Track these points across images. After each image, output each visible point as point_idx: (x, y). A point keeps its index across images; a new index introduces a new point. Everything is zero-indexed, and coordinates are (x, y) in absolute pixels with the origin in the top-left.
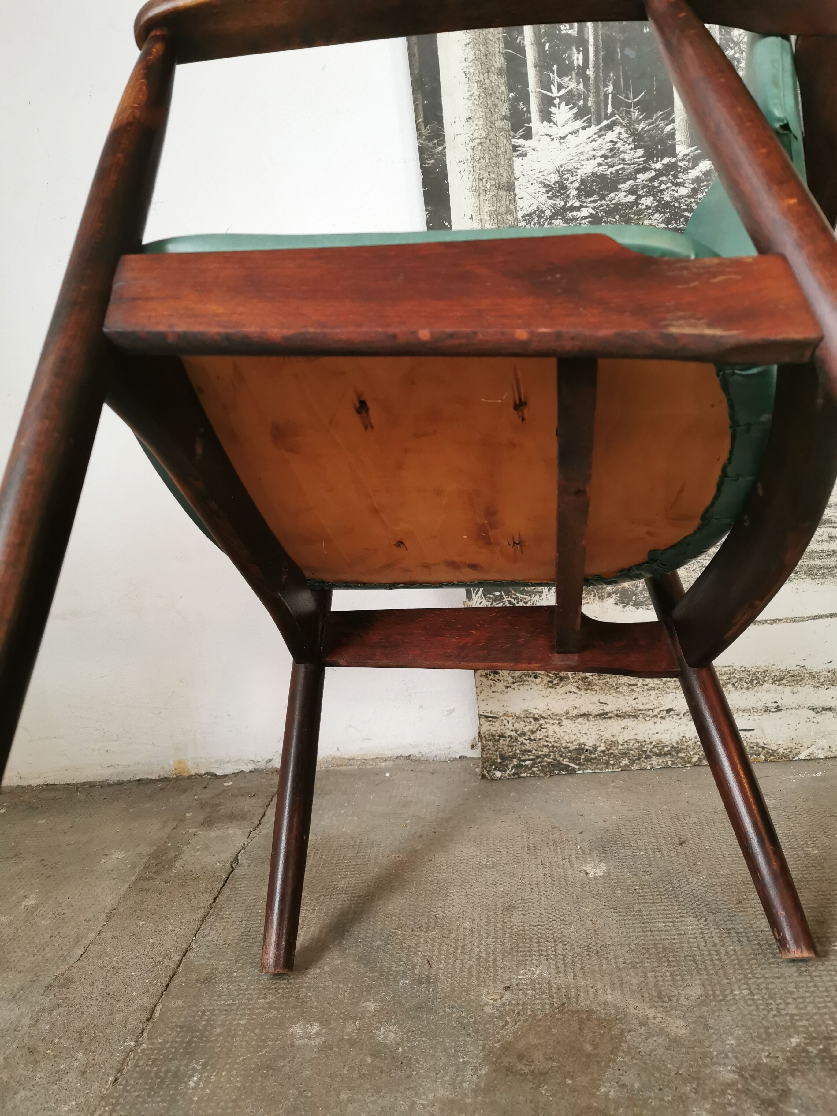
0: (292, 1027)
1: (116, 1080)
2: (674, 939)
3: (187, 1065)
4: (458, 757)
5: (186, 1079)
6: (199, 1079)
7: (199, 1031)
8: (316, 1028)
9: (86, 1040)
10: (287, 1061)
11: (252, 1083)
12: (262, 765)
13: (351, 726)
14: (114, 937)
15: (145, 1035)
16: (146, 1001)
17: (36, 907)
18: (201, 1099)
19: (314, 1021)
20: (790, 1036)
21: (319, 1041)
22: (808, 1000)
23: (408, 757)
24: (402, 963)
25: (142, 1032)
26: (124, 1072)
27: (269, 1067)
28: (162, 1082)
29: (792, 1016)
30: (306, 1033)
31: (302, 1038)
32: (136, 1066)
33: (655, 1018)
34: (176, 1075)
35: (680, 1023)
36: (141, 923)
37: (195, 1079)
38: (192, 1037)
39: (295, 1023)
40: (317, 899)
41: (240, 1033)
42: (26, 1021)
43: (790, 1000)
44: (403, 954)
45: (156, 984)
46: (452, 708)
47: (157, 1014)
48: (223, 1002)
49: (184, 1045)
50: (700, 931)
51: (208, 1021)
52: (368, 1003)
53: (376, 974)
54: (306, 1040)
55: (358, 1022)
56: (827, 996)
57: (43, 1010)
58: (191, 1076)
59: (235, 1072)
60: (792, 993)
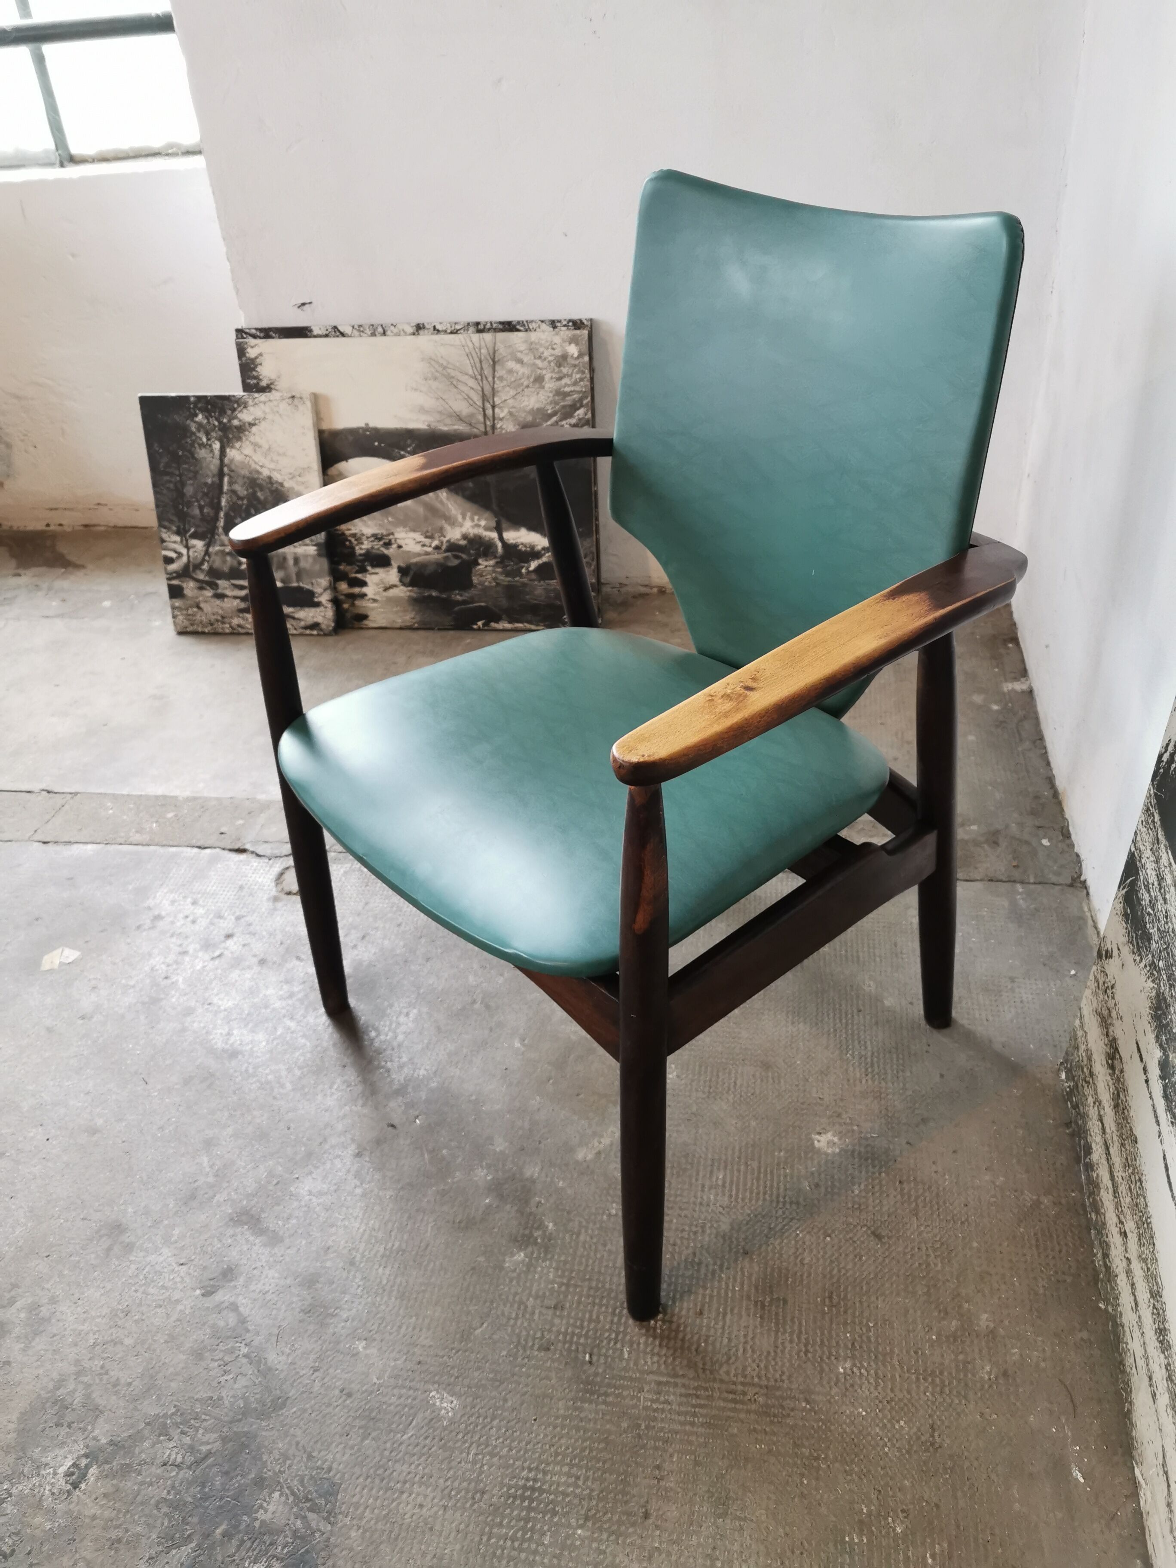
2: (697, 1180)
20: (555, 1225)
22: (592, 1254)
29: (578, 1234)
33: (600, 1143)
35: (590, 1157)
43: (595, 1240)
50: (704, 1203)
56: (593, 1269)
60: (605, 1245)
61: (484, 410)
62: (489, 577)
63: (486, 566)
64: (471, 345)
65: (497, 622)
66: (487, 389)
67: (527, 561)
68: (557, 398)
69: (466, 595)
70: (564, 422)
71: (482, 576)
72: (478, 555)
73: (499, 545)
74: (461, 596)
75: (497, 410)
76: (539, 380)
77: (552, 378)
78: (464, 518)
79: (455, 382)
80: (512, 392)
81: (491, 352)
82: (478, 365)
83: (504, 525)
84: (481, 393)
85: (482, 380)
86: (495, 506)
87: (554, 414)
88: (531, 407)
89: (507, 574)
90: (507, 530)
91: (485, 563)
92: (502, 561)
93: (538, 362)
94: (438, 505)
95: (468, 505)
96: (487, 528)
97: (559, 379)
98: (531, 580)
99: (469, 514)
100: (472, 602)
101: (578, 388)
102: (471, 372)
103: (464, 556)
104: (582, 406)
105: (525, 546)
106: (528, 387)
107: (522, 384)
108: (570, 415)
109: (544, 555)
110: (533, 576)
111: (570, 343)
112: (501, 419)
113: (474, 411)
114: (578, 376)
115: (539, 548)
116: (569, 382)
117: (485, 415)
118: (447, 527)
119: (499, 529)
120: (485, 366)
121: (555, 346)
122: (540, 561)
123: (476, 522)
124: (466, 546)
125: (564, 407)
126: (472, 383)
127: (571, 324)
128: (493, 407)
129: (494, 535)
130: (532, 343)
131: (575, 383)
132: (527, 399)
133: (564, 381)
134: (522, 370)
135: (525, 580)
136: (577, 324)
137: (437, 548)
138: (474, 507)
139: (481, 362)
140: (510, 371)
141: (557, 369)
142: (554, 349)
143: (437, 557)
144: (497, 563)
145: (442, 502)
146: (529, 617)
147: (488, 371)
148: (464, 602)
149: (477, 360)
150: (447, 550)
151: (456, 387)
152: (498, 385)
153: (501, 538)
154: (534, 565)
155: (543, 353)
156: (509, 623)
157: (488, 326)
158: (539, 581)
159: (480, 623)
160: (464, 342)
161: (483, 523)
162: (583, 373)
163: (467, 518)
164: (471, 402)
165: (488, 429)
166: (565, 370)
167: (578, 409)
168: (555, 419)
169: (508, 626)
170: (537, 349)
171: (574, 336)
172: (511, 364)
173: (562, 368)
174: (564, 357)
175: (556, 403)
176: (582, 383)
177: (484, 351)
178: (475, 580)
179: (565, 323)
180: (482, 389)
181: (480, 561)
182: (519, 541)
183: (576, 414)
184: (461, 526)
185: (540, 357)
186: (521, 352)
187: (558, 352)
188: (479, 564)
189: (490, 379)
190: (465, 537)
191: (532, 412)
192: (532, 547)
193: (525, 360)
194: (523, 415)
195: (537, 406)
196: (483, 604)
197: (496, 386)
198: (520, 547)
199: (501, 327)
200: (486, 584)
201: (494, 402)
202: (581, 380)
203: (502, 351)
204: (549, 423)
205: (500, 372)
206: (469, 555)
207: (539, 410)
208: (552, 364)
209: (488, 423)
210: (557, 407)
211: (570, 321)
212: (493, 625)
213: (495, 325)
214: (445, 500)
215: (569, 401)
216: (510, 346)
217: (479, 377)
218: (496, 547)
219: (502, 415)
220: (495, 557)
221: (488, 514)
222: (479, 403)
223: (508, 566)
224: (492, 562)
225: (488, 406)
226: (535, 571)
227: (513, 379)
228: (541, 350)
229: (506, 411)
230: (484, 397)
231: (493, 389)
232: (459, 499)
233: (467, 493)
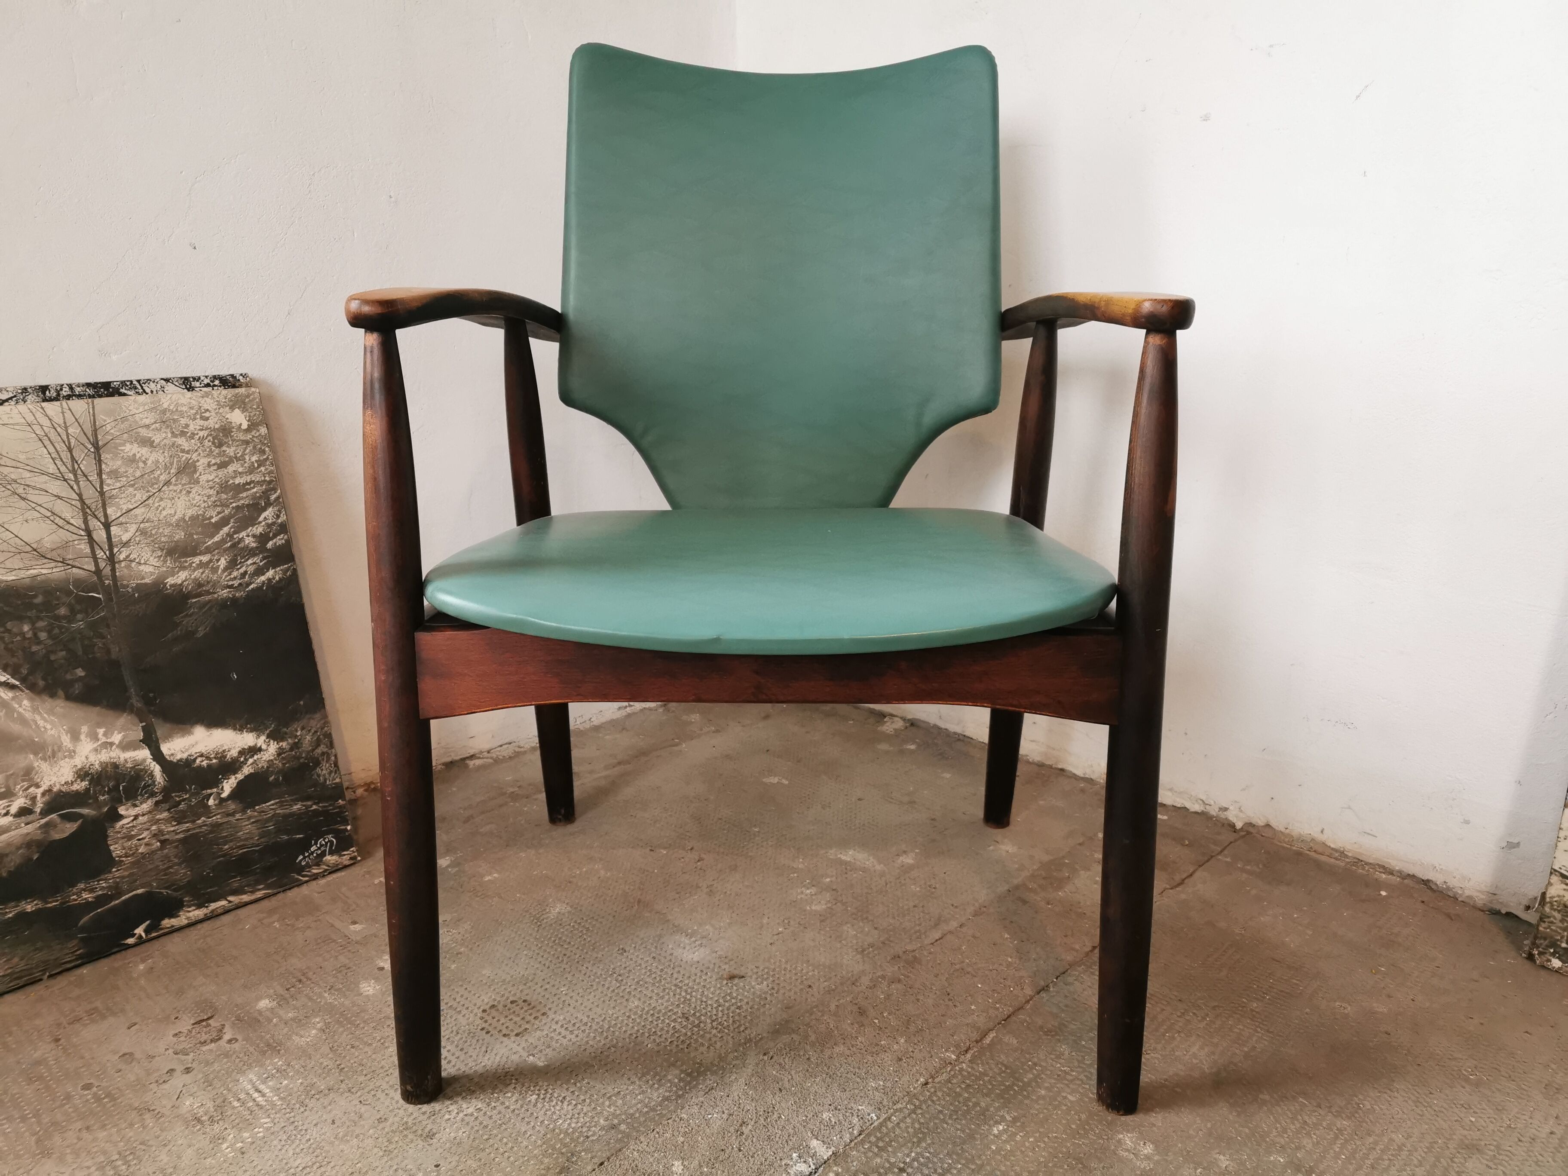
0: (1122, 1134)
1: (927, 1084)
3: (998, 1109)
4: (1503, 912)
5: (991, 1122)
6: (1004, 1130)
7: (1022, 1081)
8: (1148, 1149)
9: (912, 1028)
10: (1102, 1165)
11: (1055, 1166)
12: (1213, 811)
13: (1349, 808)
14: (974, 937)
15: (969, 1056)
16: (981, 1021)
17: (911, 868)
18: (998, 1151)
19: (1149, 1141)
21: (1145, 1165)
23: (1427, 883)
24: (1286, 1136)
25: (966, 1051)
26: (937, 1080)
27: (1079, 1160)
28: (968, 1112)
30: (1135, 1149)
31: (1127, 1150)
32: (949, 1081)
34: (983, 1112)
36: (1006, 936)
37: (1001, 1128)
38: (1014, 1084)
39: (1128, 1131)
40: (1214, 1008)
41: (1064, 1108)
42: (865, 981)
44: (1292, 1127)
45: (998, 1009)
46: (1516, 841)
47: (987, 1041)
48: (1059, 1065)
49: (1003, 1087)
51: (1037, 1076)
52: (1222, 1157)
53: (1247, 1130)
54: (1132, 1156)
55: (1199, 1170)
57: (883, 977)
58: (997, 1123)
59: (1043, 1145)
61: (89, 534)
62: (145, 834)
63: (136, 817)
64: (46, 422)
65: (172, 915)
66: (90, 495)
67: (216, 783)
68: (224, 496)
69: (102, 885)
70: (243, 534)
71: (130, 838)
72: (118, 801)
73: (157, 769)
74: (92, 891)
75: (114, 530)
76: (187, 469)
77: (209, 465)
78: (75, 737)
79: (20, 491)
80: (140, 496)
81: (90, 434)
82: (65, 455)
83: (161, 729)
84: (78, 504)
85: (77, 481)
86: (137, 703)
87: (224, 522)
88: (179, 515)
89: (180, 819)
90: (168, 737)
91: (133, 812)
92: (166, 798)
93: (181, 441)
94: (16, 728)
95: (78, 712)
96: (125, 746)
97: (223, 465)
98: (228, 815)
99: (85, 729)
100: (119, 894)
101: (257, 477)
102: (52, 469)
103: (85, 811)
104: (268, 504)
105: (208, 758)
106: (167, 483)
107: (157, 479)
108: (251, 521)
109: (245, 763)
110: (232, 806)
111: (232, 408)
112: (126, 544)
113: (70, 537)
114: (254, 458)
115: (234, 753)
116: (240, 470)
117: (91, 541)
118: (43, 766)
119: (151, 741)
120: (79, 454)
121: (207, 414)
122: (240, 776)
123: (104, 739)
124: (87, 790)
125: (238, 507)
126: (56, 487)
127: (217, 382)
128: (107, 526)
129: (144, 754)
130: (164, 412)
131: (251, 470)
132: (169, 503)
133: (231, 468)
134: (152, 457)
135: (217, 818)
136: (228, 382)
137: (24, 812)
138: (93, 712)
139: (70, 450)
140: (133, 460)
141: (217, 451)
142: (207, 419)
143: (28, 829)
144: (157, 803)
145: (23, 721)
146: (235, 883)
147: (87, 465)
148: (101, 901)
149: (62, 447)
150: (44, 813)
151: (24, 499)
152: (110, 485)
153: (158, 756)
154: (228, 786)
155: (187, 426)
156: (199, 906)
157: (66, 391)
158: (244, 811)
159: (140, 931)
160: (30, 418)
161: (117, 738)
162: (264, 452)
163: (83, 737)
164: (61, 522)
165: (102, 564)
166: (230, 451)
167: (264, 509)
168: (226, 529)
169: (199, 913)
170: (175, 421)
171: (236, 396)
172: (131, 449)
173: (224, 448)
174: (226, 430)
175: (224, 505)
176: (263, 469)
177: (74, 430)
178: (116, 850)
179: (207, 381)
180: (80, 495)
181: (122, 810)
182: (194, 751)
183: (261, 519)
184: (72, 754)
185: (183, 434)
186: (147, 426)
187: (213, 422)
188: (121, 817)
189: (94, 477)
190: (82, 774)
191: (182, 523)
192: (221, 756)
193: (157, 439)
194: (167, 531)
195: (190, 513)
196: (140, 891)
197: (106, 488)
198: (198, 761)
199: (90, 391)
200: (141, 850)
201: (106, 516)
202: (261, 463)
203: (109, 428)
204: (217, 539)
205: (110, 463)
206: (98, 805)
207: (192, 518)
208: (207, 443)
209: (100, 554)
210: (227, 512)
211: (215, 377)
212: (167, 923)
213: (78, 390)
214: (28, 715)
215: (245, 498)
216: (124, 419)
217: (71, 476)
218: (152, 775)
219: (125, 538)
220: (153, 795)
221: (124, 719)
222: (78, 522)
223: (179, 803)
224: (146, 806)
225: (94, 524)
226: (236, 794)
227: (138, 474)
228: (183, 421)
229: (133, 528)
230: (84, 508)
231: (102, 493)
232: (60, 705)
233: (77, 688)
